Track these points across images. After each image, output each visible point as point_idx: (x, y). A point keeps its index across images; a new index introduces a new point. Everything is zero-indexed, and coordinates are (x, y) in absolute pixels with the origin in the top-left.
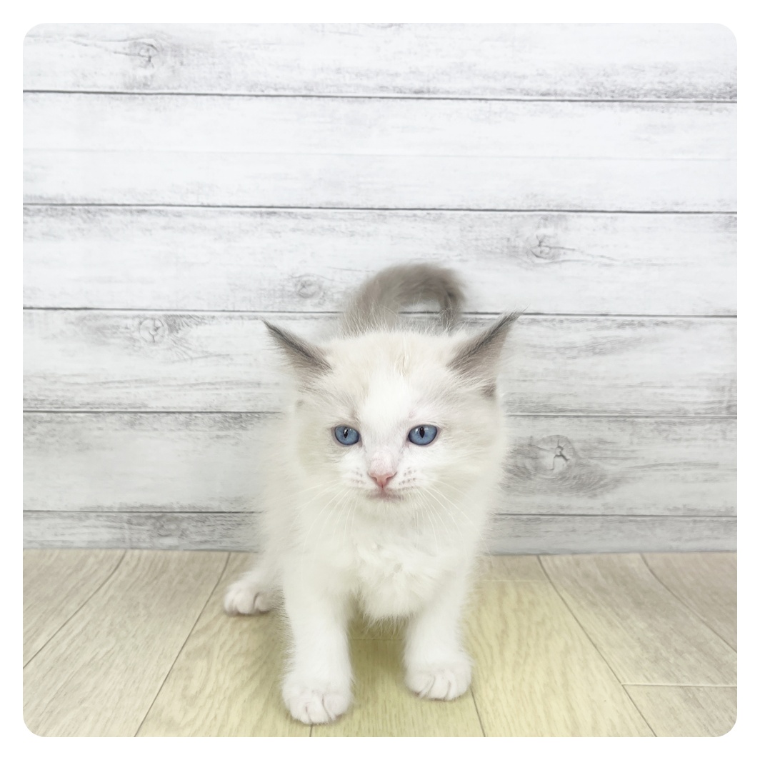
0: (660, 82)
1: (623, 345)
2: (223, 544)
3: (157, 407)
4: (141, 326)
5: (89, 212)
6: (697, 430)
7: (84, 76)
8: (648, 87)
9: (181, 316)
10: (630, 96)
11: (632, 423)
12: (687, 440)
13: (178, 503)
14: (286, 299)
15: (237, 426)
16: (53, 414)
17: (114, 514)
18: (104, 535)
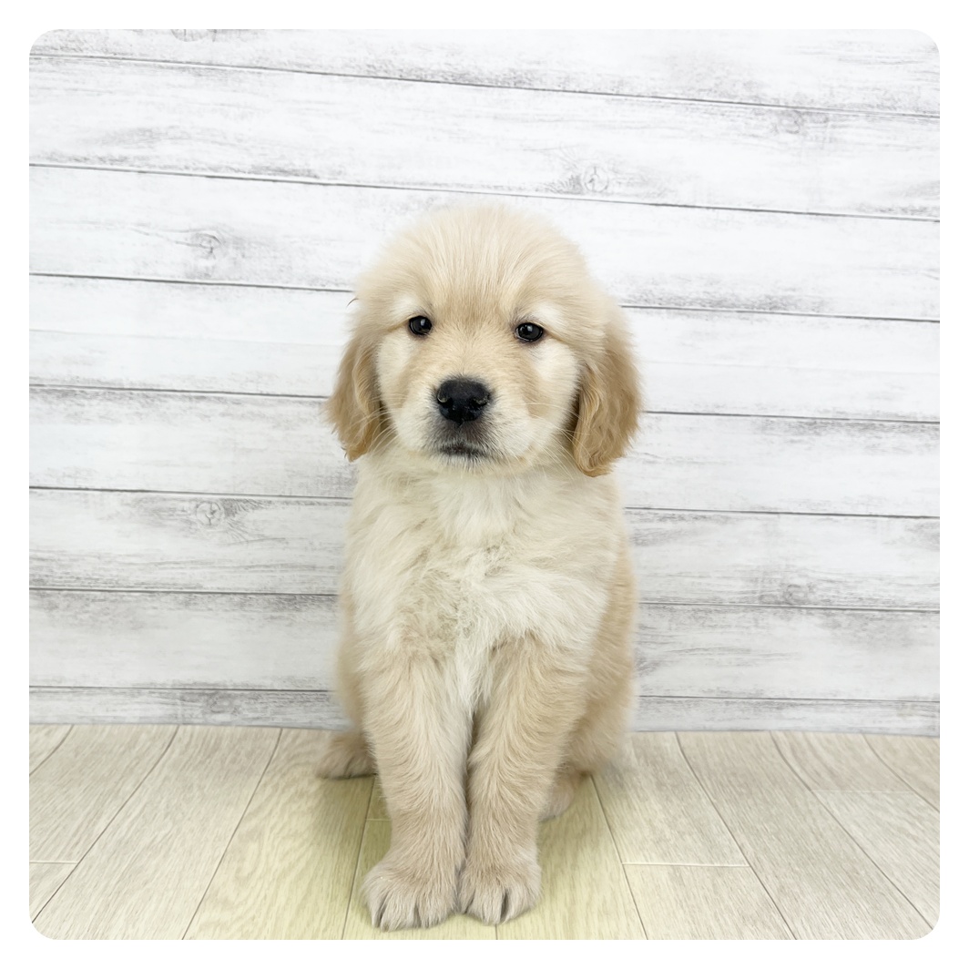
0: (705, 292)
1: (665, 537)
2: (275, 721)
3: (212, 588)
4: (198, 509)
5: (147, 397)
6: (731, 617)
7: (145, 264)
8: (694, 296)
9: (238, 500)
10: (676, 304)
11: (671, 610)
12: (722, 627)
13: (231, 681)
14: (342, 486)
15: (291, 608)
16: (107, 593)
17: (166, 691)
18: (157, 710)
